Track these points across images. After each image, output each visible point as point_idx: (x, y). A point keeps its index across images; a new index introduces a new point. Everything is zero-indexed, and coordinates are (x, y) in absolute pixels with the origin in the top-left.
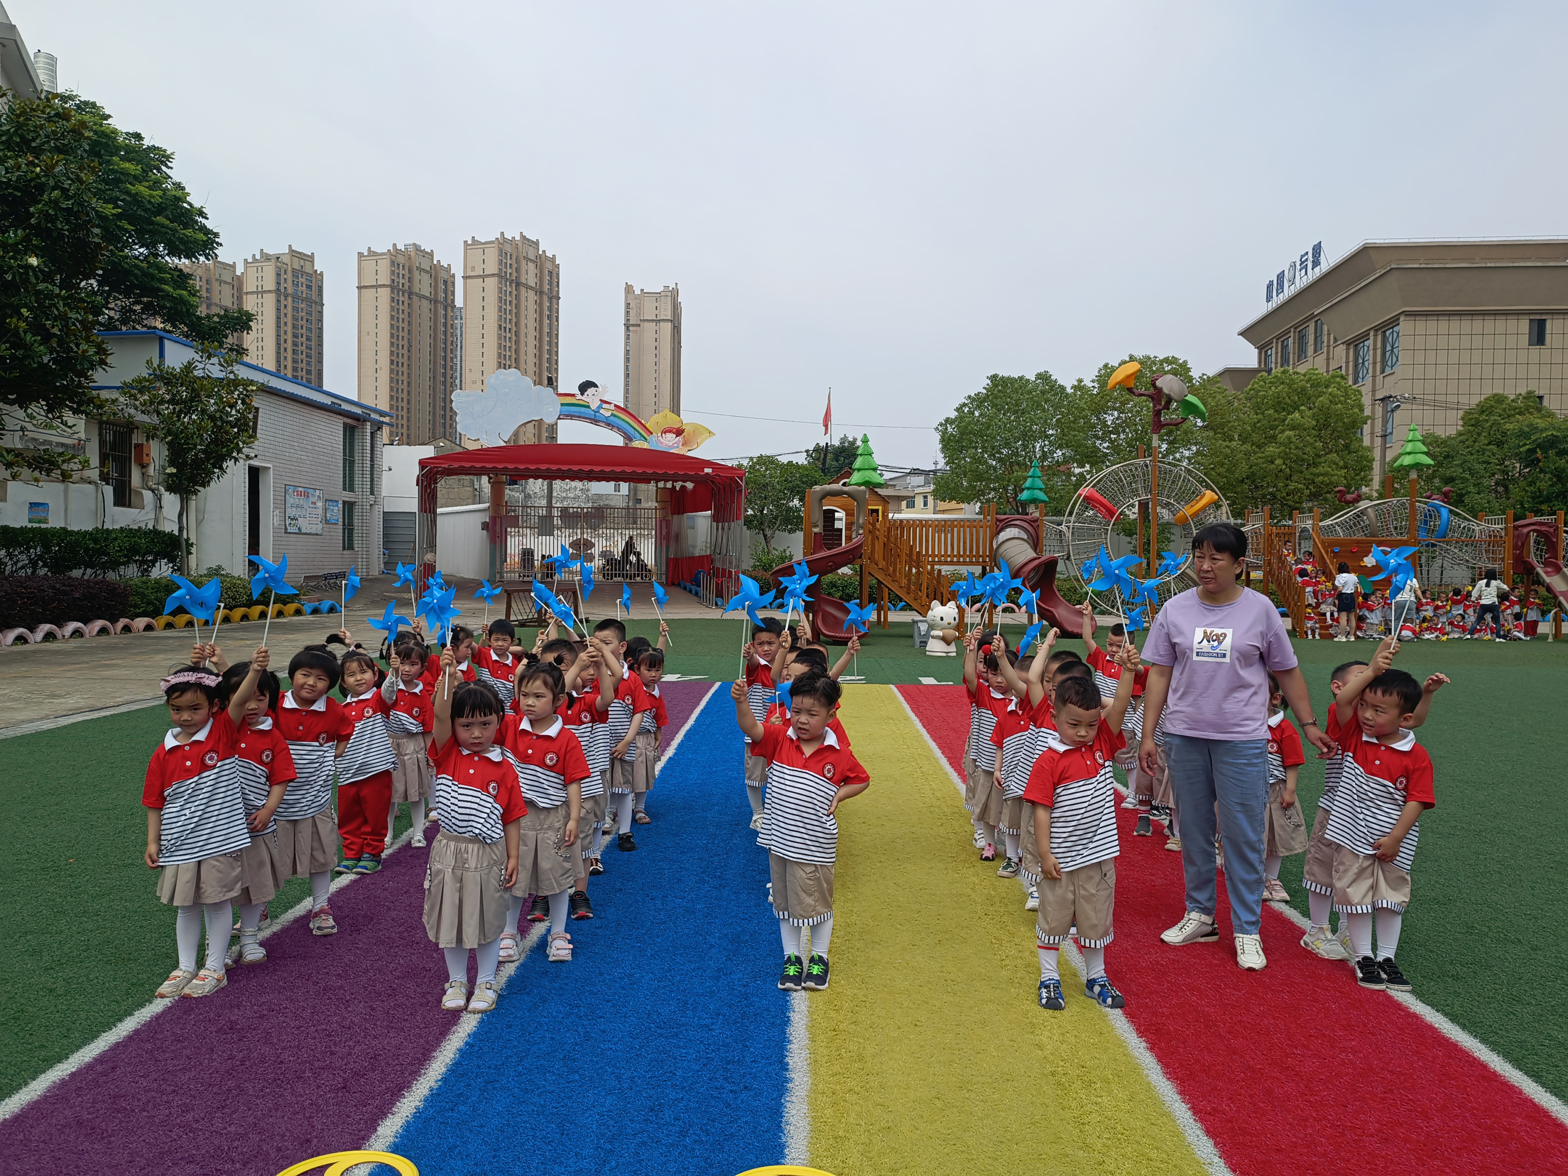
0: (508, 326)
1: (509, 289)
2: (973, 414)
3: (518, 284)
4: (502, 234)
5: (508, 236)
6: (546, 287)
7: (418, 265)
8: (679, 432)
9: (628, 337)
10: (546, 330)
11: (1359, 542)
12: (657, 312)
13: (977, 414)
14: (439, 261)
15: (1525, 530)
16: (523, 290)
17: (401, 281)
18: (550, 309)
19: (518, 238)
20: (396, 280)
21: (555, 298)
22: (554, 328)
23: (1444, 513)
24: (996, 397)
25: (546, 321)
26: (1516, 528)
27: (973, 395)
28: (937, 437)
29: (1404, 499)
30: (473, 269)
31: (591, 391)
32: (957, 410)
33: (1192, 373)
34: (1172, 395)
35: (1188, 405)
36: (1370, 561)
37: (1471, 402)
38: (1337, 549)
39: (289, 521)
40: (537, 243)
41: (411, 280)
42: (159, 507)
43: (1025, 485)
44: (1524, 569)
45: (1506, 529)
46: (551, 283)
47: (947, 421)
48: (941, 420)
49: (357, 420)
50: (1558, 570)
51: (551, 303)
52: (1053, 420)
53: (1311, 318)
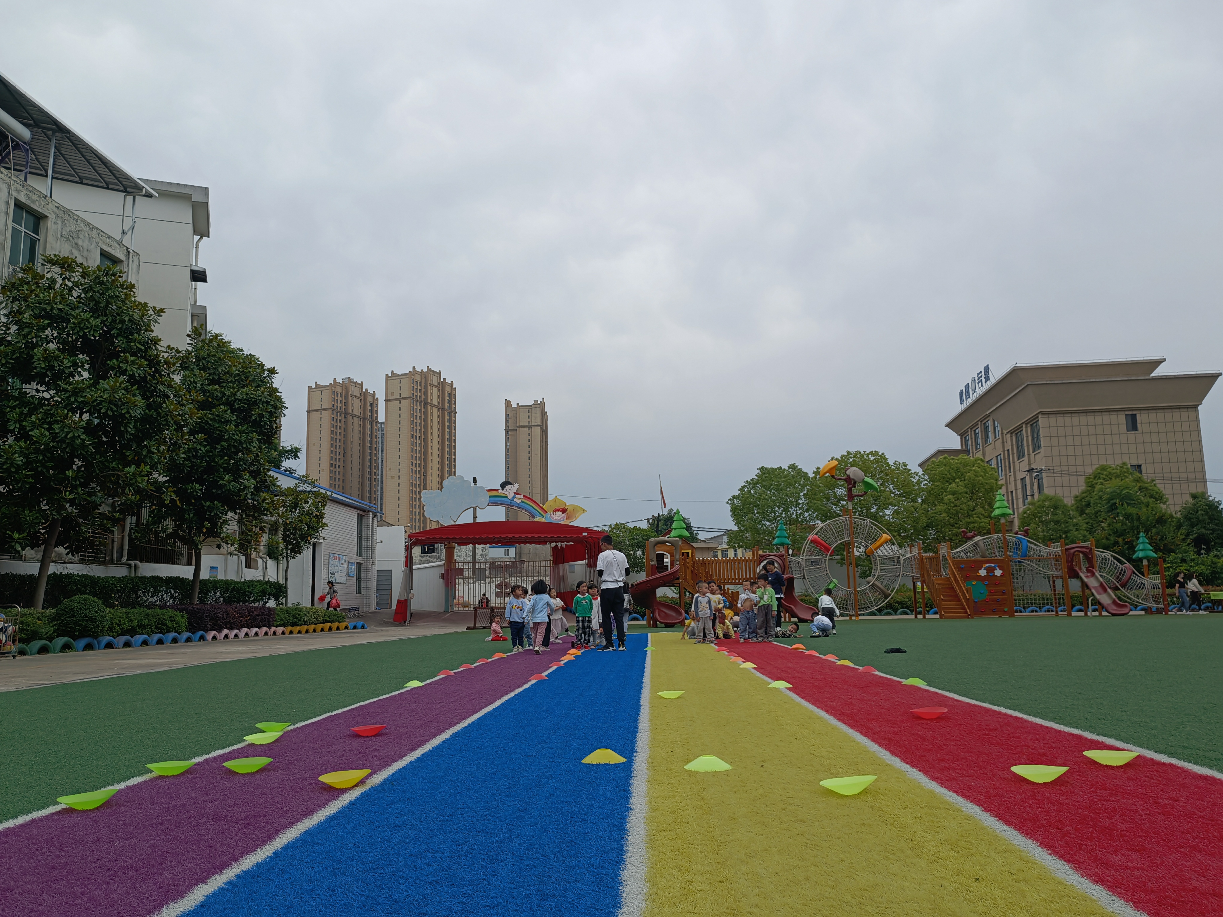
0: (418, 435)
1: (419, 408)
2: (750, 492)
3: (426, 404)
4: (414, 368)
5: (418, 369)
6: (447, 405)
7: (351, 393)
8: (564, 511)
9: (507, 440)
10: (447, 436)
11: (975, 561)
12: (529, 420)
13: (752, 492)
14: (366, 390)
15: (1072, 551)
16: (429, 407)
17: (340, 405)
18: (450, 421)
19: (425, 370)
20: (336, 404)
21: (453, 412)
22: (453, 434)
23: (1024, 542)
24: (764, 481)
25: (447, 430)
26: (1066, 550)
27: (749, 480)
28: (729, 508)
29: (1000, 535)
30: (392, 394)
31: (508, 487)
32: (740, 490)
33: (889, 461)
34: (856, 479)
35: (867, 484)
36: (983, 572)
37: (1089, 470)
38: (962, 566)
39: (330, 575)
40: (440, 373)
41: (346, 404)
42: (266, 568)
43: (777, 535)
44: (1074, 575)
45: (1062, 551)
46: (450, 402)
47: (734, 497)
48: (730, 497)
49: (364, 511)
50: (1093, 574)
51: (450, 416)
52: (801, 494)
53: (988, 416)
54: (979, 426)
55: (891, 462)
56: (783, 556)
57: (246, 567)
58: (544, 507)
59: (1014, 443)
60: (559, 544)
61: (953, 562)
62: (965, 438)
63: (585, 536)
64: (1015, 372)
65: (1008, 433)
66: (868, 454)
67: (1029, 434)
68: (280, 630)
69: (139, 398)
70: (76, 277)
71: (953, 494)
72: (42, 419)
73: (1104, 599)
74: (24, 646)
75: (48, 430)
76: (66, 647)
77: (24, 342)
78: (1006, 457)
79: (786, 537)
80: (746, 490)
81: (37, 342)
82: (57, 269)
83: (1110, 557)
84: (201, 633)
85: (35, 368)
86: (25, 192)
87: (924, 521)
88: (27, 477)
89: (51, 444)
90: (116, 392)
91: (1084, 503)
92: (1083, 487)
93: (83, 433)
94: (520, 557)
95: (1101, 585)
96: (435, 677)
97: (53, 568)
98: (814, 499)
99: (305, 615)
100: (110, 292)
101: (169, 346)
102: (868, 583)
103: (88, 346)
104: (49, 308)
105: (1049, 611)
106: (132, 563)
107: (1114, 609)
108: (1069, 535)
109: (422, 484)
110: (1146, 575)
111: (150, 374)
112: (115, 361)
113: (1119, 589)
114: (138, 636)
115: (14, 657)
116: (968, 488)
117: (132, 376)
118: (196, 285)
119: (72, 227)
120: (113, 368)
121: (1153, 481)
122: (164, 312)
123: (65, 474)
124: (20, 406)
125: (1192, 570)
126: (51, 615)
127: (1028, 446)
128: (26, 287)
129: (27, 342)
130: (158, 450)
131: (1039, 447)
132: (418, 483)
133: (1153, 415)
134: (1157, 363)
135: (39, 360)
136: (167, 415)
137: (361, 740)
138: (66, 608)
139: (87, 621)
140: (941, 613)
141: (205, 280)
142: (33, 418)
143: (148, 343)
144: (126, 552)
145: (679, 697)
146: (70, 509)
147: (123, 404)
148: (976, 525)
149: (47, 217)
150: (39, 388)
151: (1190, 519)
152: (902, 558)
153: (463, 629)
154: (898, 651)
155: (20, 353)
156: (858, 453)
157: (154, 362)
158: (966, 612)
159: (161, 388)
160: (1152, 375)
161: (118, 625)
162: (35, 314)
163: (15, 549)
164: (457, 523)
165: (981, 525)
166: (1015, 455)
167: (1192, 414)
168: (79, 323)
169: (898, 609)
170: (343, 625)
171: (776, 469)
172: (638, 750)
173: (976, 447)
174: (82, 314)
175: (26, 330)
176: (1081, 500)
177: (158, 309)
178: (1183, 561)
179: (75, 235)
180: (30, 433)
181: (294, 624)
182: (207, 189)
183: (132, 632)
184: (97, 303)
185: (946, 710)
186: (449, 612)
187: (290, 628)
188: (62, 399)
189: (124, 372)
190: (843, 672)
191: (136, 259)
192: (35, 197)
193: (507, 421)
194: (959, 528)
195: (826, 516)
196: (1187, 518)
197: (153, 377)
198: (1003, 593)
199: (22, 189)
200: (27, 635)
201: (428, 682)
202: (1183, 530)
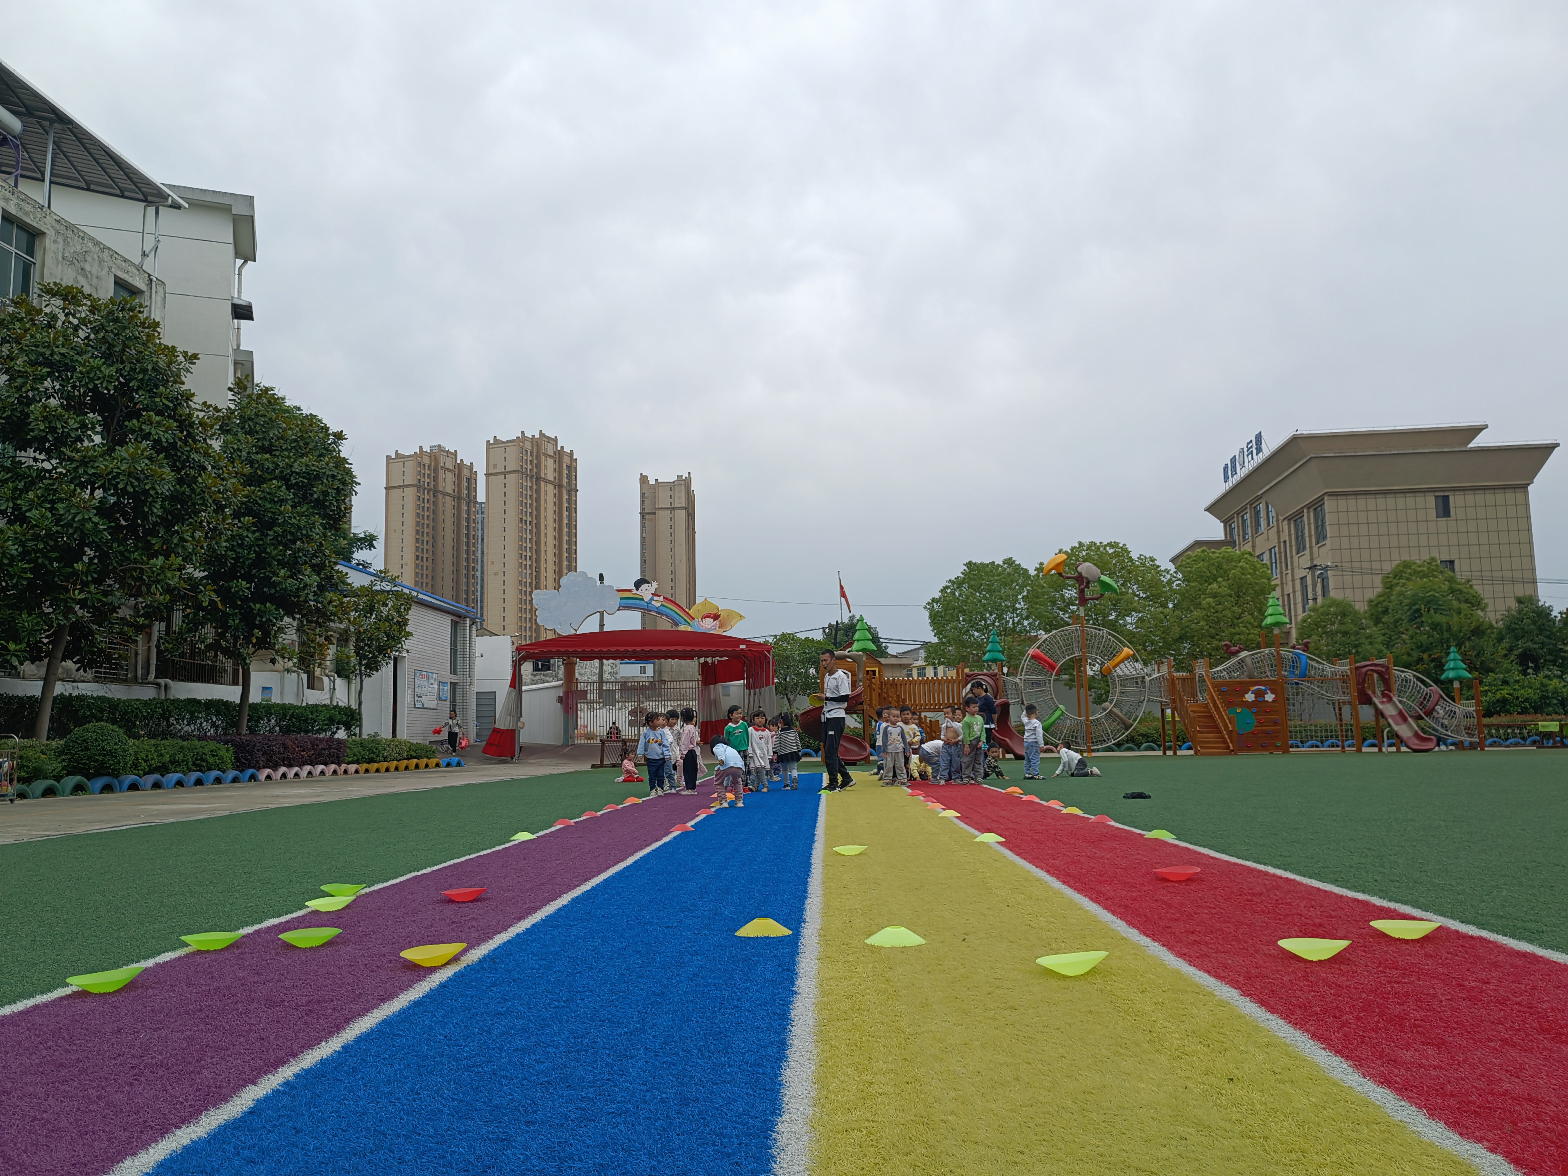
0: (529, 519)
1: (529, 484)
2: (954, 594)
3: (538, 479)
4: (523, 432)
5: (528, 434)
6: (565, 481)
7: (442, 465)
8: (716, 617)
9: (643, 526)
10: (565, 521)
11: (1240, 683)
12: (671, 500)
13: (957, 594)
14: (462, 460)
15: (1364, 670)
16: (543, 484)
17: (427, 480)
18: (569, 501)
19: (537, 436)
20: (423, 480)
21: (573, 490)
22: (573, 518)
23: (1303, 658)
24: (971, 579)
25: (565, 513)
26: (1357, 668)
27: (953, 579)
28: (927, 614)
29: (1273, 649)
30: (495, 466)
31: (644, 586)
32: (941, 591)
33: (1132, 554)
34: (1090, 578)
35: (1104, 585)
36: (1250, 697)
37: (1388, 567)
38: (1224, 689)
39: (416, 698)
40: (556, 440)
41: (435, 479)
42: (334, 689)
43: (988, 649)
44: (1366, 700)
45: (1351, 669)
46: (569, 477)
47: (933, 600)
48: (929, 600)
49: (460, 617)
50: (1390, 700)
51: (570, 495)
52: (1020, 597)
53: (1260, 497)
54: (1248, 510)
55: (1135, 555)
56: (996, 675)
57: (308, 688)
58: (690, 612)
59: (1293, 532)
60: (709, 660)
61: (1212, 684)
62: (1230, 525)
63: (742, 649)
64: (1296, 440)
65: (1284, 519)
66: (1106, 546)
67: (1312, 521)
68: (352, 768)
69: (167, 470)
70: (83, 312)
71: (1214, 595)
72: (42, 496)
73: (1404, 731)
74: (24, 787)
75: (51, 510)
76: (79, 789)
77: (17, 396)
78: (1282, 550)
79: (999, 651)
80: (949, 591)
81: (33, 396)
82: (59, 302)
83: (1412, 678)
84: (251, 771)
85: (32, 430)
86: (15, 201)
87: (1176, 631)
88: (24, 570)
89: (54, 529)
90: (138, 462)
91: (1380, 609)
92: (1379, 589)
93: (96, 515)
94: (660, 675)
95: (1401, 713)
96: (550, 827)
97: (59, 688)
98: (1037, 603)
99: (385, 749)
100: (127, 331)
101: (205, 403)
102: (1104, 710)
103: (101, 403)
104: (48, 353)
105: (1333, 746)
106: (162, 681)
107: (1416, 744)
108: (1360, 650)
109: (534, 582)
110: (1457, 700)
111: (180, 439)
112: (135, 421)
113: (1422, 718)
114: (171, 775)
115: (12, 801)
116: (1232, 589)
117: (157, 442)
118: (239, 324)
119: (76, 246)
120: (133, 431)
121: (1469, 581)
122: (199, 359)
123: (73, 567)
124: (13, 479)
125: (1515, 694)
126: (58, 748)
127: (1310, 536)
128: (18, 325)
129: (21, 396)
130: (193, 537)
131: (1325, 538)
132: (529, 581)
133: (1470, 498)
134: (1477, 430)
135: (37, 419)
136: (204, 492)
137: (455, 907)
138: (77, 739)
139: (105, 755)
140: (1196, 748)
141: (250, 317)
142: (31, 495)
143: (177, 398)
144: (153, 668)
145: (860, 854)
146: (80, 613)
147: (147, 477)
148: (1242, 637)
149: (44, 233)
150: (38, 456)
151: (1513, 630)
152: (1147, 679)
153: (588, 767)
154: (1140, 796)
155: (13, 410)
156: (1093, 544)
157: (185, 424)
158: (1228, 747)
159: (196, 456)
160: (1471, 445)
161: (145, 761)
162: (30, 360)
163: (11, 664)
164: (579, 632)
165: (1250, 637)
166: (1294, 548)
167: (1520, 496)
168: (88, 373)
169: (1142, 744)
170: (434, 761)
171: (988, 565)
172: (808, 919)
173: (1244, 537)
174: (91, 360)
175: (20, 381)
176: (1376, 605)
177: (189, 354)
178: (1505, 682)
179: (80, 257)
180: (27, 514)
181: (371, 761)
182: (251, 198)
183: (163, 769)
184: (111, 346)
185: (1199, 870)
186: (568, 746)
187: (365, 766)
188: (68, 471)
189: (147, 436)
190: (1070, 822)
191: (160, 289)
192: (28, 208)
193: (643, 502)
194: (1220, 640)
195: (1050, 625)
196: (1509, 629)
197: (185, 442)
198: (1276, 723)
199: (11, 197)
200: (27, 773)
201: (541, 833)
202: (1505, 644)
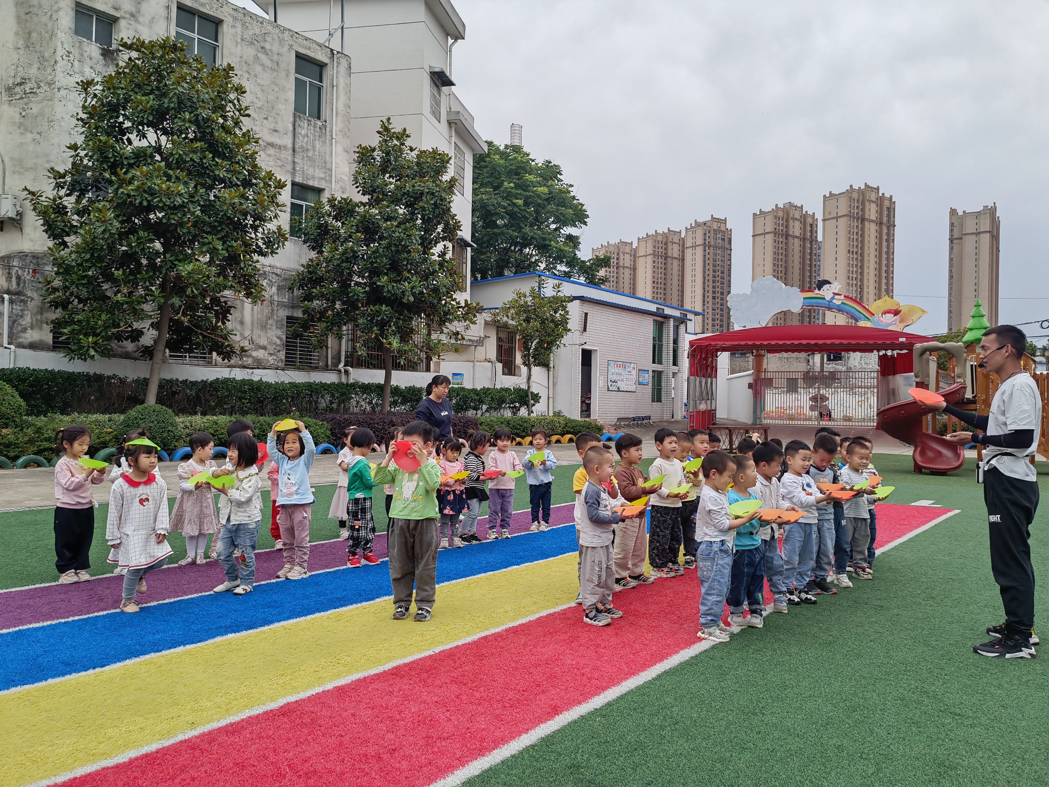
0: (855, 250)
1: (856, 224)
3: (863, 220)
4: (851, 186)
5: (856, 187)
6: (885, 219)
7: (791, 216)
8: (896, 313)
9: (951, 249)
10: (885, 249)
12: (977, 227)
14: (806, 212)
16: (866, 223)
17: (781, 228)
18: (888, 234)
19: (863, 187)
20: (778, 228)
21: (891, 226)
22: (891, 247)
25: (885, 244)
30: (830, 213)
31: (826, 287)
39: (610, 383)
40: (878, 189)
41: (787, 227)
46: (889, 216)
49: (664, 317)
51: (889, 230)
57: (504, 374)
58: (870, 309)
63: (903, 342)
119: (255, 29)
144: (343, 358)
149: (222, 20)
179: (259, 38)
186: (756, 425)
191: (343, 61)
193: (952, 230)
